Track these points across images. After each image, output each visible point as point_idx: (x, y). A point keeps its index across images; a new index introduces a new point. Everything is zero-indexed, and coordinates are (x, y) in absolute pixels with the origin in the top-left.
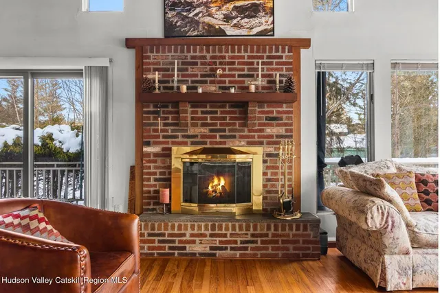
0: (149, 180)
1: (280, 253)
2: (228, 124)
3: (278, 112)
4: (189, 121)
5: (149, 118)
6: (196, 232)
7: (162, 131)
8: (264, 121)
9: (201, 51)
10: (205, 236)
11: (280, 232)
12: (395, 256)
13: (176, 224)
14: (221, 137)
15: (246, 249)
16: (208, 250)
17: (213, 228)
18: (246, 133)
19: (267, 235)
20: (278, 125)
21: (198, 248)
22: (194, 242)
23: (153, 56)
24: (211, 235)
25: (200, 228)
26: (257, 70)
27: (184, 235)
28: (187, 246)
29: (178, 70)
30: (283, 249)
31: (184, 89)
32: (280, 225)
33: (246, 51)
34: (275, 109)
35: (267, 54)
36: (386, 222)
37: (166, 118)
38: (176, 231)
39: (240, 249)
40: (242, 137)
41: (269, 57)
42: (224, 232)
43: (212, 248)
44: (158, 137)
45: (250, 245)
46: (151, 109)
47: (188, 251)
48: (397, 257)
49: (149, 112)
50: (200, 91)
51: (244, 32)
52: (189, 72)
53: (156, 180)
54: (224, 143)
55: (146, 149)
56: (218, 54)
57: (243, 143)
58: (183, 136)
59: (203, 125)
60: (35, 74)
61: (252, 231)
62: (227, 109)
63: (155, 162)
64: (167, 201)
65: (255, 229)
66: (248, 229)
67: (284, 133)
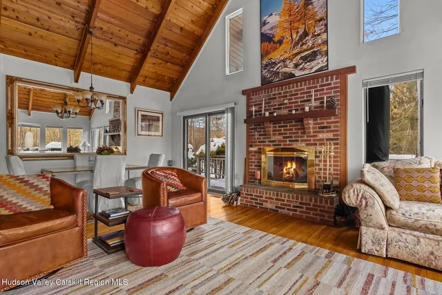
0: (252, 165)
1: (319, 218)
2: (294, 133)
3: (328, 123)
4: (271, 133)
5: (252, 132)
6: (268, 196)
7: (258, 139)
8: (318, 130)
9: (278, 90)
10: (273, 199)
11: (318, 204)
12: (371, 229)
13: (258, 190)
14: (290, 141)
15: (296, 211)
16: (274, 208)
17: (277, 195)
18: (305, 138)
19: (309, 205)
20: (327, 132)
21: (269, 205)
22: (267, 202)
23: (254, 98)
24: (276, 199)
25: (270, 194)
26: (311, 96)
27: (262, 197)
28: (264, 203)
29: (265, 103)
30: (320, 215)
31: (267, 114)
32: (319, 199)
33: (305, 85)
34: (325, 121)
35: (320, 84)
36: (361, 201)
37: (260, 132)
38: (258, 194)
39: (292, 210)
40: (302, 141)
41: (320, 86)
42: (283, 198)
43: (276, 207)
44: (256, 142)
45: (298, 209)
46: (253, 127)
47: (264, 206)
48: (373, 230)
49: (252, 129)
50: (275, 114)
51: (307, 72)
52: (272, 104)
53: (255, 166)
54: (292, 145)
55: (251, 149)
56: (288, 90)
57: (303, 145)
58: (269, 141)
59: (279, 134)
60: (210, 114)
61: (300, 200)
62: (294, 123)
63: (255, 156)
64: (259, 178)
65: (302, 199)
66: (297, 198)
67: (332, 137)
